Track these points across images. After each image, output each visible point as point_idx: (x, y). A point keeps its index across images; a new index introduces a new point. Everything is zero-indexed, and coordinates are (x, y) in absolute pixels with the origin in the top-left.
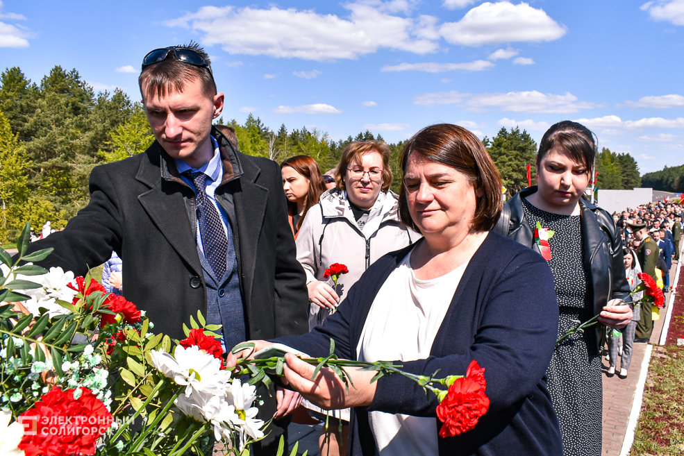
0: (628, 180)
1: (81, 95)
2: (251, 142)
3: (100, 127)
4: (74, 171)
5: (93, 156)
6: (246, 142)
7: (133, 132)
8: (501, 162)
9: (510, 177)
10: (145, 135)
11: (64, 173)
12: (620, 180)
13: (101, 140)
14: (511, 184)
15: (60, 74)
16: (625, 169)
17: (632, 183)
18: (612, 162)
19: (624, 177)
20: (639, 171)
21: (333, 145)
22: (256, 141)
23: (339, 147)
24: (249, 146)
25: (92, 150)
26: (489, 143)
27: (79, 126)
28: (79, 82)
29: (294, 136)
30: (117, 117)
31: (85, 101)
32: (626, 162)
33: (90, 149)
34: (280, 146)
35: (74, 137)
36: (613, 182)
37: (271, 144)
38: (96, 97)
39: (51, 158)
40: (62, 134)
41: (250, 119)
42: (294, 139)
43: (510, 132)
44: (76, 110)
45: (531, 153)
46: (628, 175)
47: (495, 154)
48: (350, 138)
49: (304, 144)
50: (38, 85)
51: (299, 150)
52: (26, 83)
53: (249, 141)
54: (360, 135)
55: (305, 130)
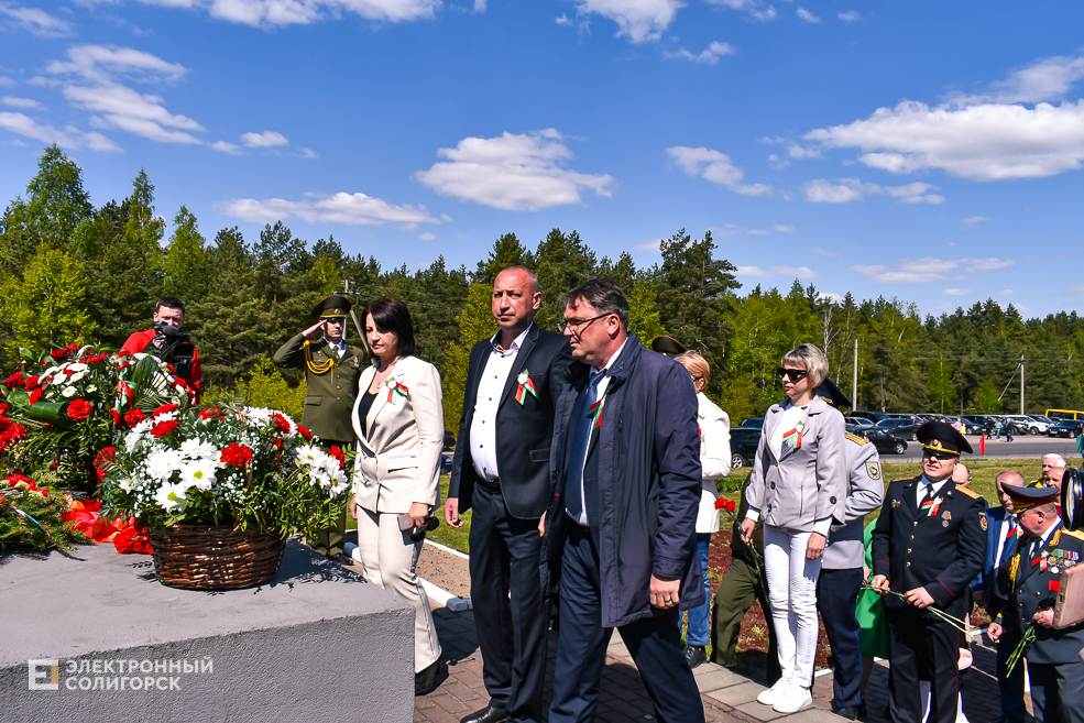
1: (580, 263)
2: (797, 318)
6: (789, 319)
15: (557, 239)
21: (931, 322)
22: (804, 317)
23: (941, 325)
28: (579, 247)
29: (867, 307)
31: (585, 271)
34: (839, 325)
37: (827, 322)
38: (599, 265)
40: (553, 312)
41: (797, 288)
42: (864, 314)
48: (960, 312)
49: (879, 321)
50: (534, 254)
51: (870, 330)
52: (521, 251)
53: (793, 318)
54: (978, 307)
55: (881, 301)
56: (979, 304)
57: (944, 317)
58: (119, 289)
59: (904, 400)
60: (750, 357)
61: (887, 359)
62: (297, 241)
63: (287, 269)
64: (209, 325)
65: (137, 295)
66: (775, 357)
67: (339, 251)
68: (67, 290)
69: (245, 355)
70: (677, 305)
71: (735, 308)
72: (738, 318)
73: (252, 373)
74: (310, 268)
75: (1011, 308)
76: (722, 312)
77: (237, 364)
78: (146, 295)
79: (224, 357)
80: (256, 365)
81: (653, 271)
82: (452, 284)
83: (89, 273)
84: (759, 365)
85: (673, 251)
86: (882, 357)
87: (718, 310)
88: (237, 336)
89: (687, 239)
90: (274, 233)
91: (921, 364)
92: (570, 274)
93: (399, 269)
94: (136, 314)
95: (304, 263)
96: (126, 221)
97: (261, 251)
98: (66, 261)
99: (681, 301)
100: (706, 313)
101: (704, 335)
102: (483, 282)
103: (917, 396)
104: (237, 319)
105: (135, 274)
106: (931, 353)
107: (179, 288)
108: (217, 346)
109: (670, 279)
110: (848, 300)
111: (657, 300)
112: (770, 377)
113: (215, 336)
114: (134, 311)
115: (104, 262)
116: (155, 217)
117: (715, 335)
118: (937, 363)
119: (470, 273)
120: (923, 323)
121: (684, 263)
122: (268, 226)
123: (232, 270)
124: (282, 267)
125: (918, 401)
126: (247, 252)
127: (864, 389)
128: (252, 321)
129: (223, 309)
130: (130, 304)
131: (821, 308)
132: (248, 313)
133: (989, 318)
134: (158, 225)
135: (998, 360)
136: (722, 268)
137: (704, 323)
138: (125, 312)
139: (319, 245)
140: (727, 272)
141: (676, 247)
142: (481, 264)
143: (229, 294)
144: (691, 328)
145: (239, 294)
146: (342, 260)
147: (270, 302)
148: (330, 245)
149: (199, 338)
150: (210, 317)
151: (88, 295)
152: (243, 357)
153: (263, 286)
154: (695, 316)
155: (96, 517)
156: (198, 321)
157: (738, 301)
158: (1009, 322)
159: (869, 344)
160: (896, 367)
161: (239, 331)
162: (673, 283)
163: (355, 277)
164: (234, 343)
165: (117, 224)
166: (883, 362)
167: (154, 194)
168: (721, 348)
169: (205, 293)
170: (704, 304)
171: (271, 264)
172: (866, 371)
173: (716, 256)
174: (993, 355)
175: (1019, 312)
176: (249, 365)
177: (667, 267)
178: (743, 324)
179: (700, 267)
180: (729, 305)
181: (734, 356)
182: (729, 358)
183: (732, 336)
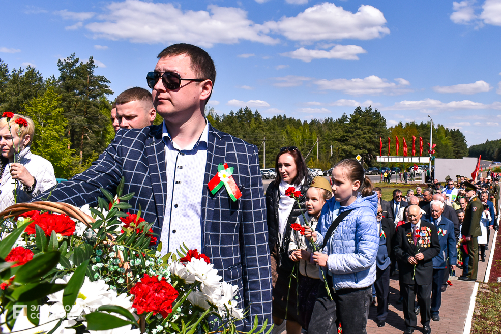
0: (458, 151)
3: (14, 99)
8: (357, 135)
9: (364, 147)
12: (452, 151)
14: (365, 153)
16: (456, 142)
17: (461, 153)
18: (446, 137)
19: (455, 148)
20: (467, 143)
21: (218, 118)
23: (223, 120)
26: (347, 119)
30: (30, 91)
32: (457, 136)
36: (446, 153)
38: (10, 73)
43: (364, 110)
45: (381, 128)
46: (458, 147)
47: (352, 128)
48: (232, 113)
54: (241, 111)
56: (241, 109)
57: (224, 116)
70: (70, 103)
75: (257, 112)
76: (101, 109)
81: (52, 80)
85: (67, 67)
87: (97, 107)
89: (77, 61)
99: (73, 100)
100: (90, 109)
101: (89, 123)
109: (65, 86)
117: (97, 124)
120: (214, 119)
121: (74, 76)
133: (246, 116)
135: (252, 140)
136: (100, 81)
137: (89, 116)
140: (107, 84)
141: (69, 65)
144: (81, 118)
154: (83, 111)
158: (256, 119)
162: (68, 88)
168: (100, 131)
170: (89, 103)
173: (96, 73)
174: (250, 137)
175: (260, 114)
177: (63, 78)
179: (86, 79)
180: (105, 105)
181: (109, 137)
182: (106, 138)
183: (108, 125)
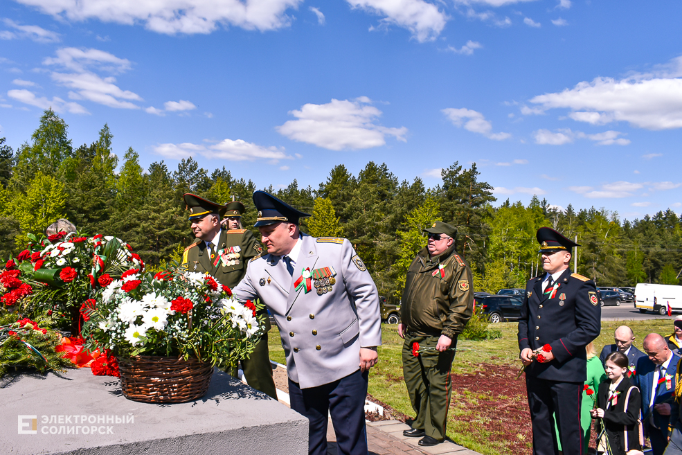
1: (387, 184)
2: (535, 222)
3: (399, 210)
4: (378, 247)
5: (393, 235)
6: (529, 222)
7: (425, 214)
10: (435, 217)
11: (370, 248)
13: (399, 222)
15: (372, 168)
21: (627, 225)
22: (540, 221)
23: (634, 227)
24: (533, 227)
25: (391, 229)
27: (383, 210)
28: (387, 174)
29: (583, 214)
30: (413, 202)
31: (391, 189)
33: (390, 230)
34: (564, 226)
35: (379, 219)
37: (555, 225)
38: (400, 185)
39: (360, 236)
40: (369, 217)
41: (535, 201)
42: (581, 219)
44: (382, 196)
48: (647, 218)
49: (591, 224)
50: (357, 178)
51: (586, 229)
52: (348, 177)
53: (532, 222)
54: (659, 215)
55: (593, 210)
56: (661, 213)
57: (636, 221)
58: (87, 201)
59: (610, 278)
60: (503, 248)
61: (598, 250)
62: (202, 170)
63: (195, 188)
64: (144, 225)
65: (99, 205)
66: (520, 248)
67: (229, 176)
68: (54, 202)
69: (167, 244)
70: (453, 212)
71: (492, 214)
72: (494, 221)
73: (171, 256)
74: (209, 188)
76: (484, 217)
77: (162, 250)
78: (104, 205)
79: (153, 245)
80: (174, 251)
81: (436, 189)
82: (302, 198)
83: (69, 191)
84: (509, 253)
85: (450, 176)
86: (594, 248)
87: (479, 215)
88: (161, 232)
89: (460, 169)
90: (187, 165)
91: (621, 253)
92: (380, 192)
93: (267, 189)
94: (98, 217)
95: (206, 185)
96: (93, 157)
97: (178, 176)
98: (54, 183)
99: (456, 209)
100: (473, 218)
101: (471, 232)
102: (323, 197)
103: (619, 275)
104: (162, 221)
105: (97, 191)
106: (628, 245)
107: (126, 200)
108: (149, 238)
109: (448, 195)
110: (570, 209)
111: (440, 209)
112: (516, 262)
113: (147, 232)
114: (96, 215)
115: (78, 184)
116: (112, 154)
117: (479, 233)
118: (633, 253)
119: (314, 191)
120: (622, 226)
121: (457, 184)
122: (183, 160)
123: (160, 189)
124: (191, 187)
125: (620, 279)
126: (169, 177)
127: (581, 270)
128: (172, 222)
129: (153, 214)
130: (94, 211)
131: (551, 215)
132: (169, 217)
133: (668, 222)
134: (114, 159)
135: (673, 251)
136: (483, 187)
137: (471, 225)
138: (91, 216)
139: (216, 172)
140: (490, 191)
141: (452, 174)
142: (321, 185)
143: (158, 204)
144: (462, 228)
145: (163, 205)
146: (230, 183)
147: (184, 210)
148: (223, 172)
149: (138, 233)
150: (144, 220)
151: (67, 205)
152: (165, 246)
153: (179, 199)
154: (465, 220)
155: (79, 350)
156: (137, 222)
157: (494, 210)
159: (585, 240)
160: (604, 255)
161: (163, 229)
162: (450, 197)
163: (239, 193)
164: (160, 237)
165: (87, 160)
166: (595, 252)
167: (112, 140)
168: (482, 241)
169: (142, 204)
170: (471, 212)
171: (185, 185)
172: (583, 258)
173: (479, 179)
176: (169, 251)
177: (446, 187)
178: (498, 226)
179: (469, 187)
180: (488, 212)
181: (492, 247)
182: (488, 248)
183: (490, 234)
